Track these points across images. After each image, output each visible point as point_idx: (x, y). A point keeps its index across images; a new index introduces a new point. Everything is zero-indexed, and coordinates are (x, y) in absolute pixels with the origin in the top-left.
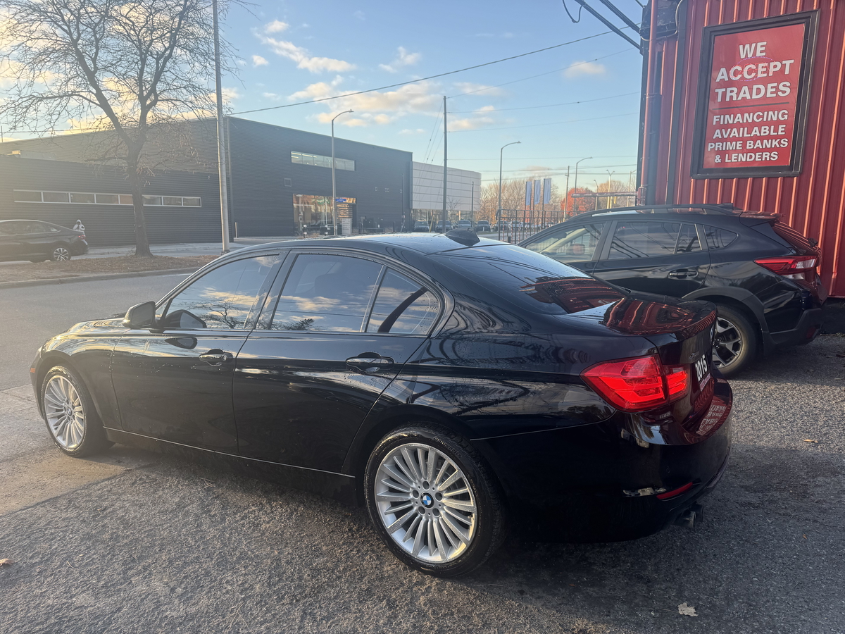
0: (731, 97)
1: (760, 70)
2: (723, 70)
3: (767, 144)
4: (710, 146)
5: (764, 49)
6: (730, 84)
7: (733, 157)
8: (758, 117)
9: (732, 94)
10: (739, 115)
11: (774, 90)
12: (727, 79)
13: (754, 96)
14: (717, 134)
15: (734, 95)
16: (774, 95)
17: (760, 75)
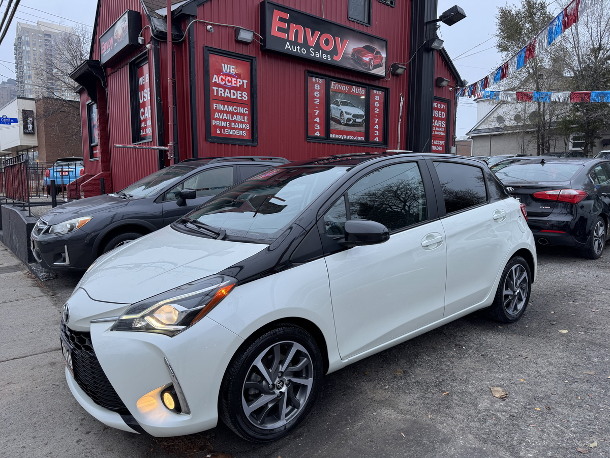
0: (221, 94)
1: (233, 82)
2: (215, 76)
3: (241, 126)
4: (214, 122)
5: (234, 70)
6: (219, 85)
7: (226, 131)
8: (235, 109)
9: (221, 92)
10: (226, 106)
11: (241, 95)
12: (218, 82)
13: (232, 97)
14: (216, 116)
15: (222, 92)
16: (241, 98)
17: (233, 85)
